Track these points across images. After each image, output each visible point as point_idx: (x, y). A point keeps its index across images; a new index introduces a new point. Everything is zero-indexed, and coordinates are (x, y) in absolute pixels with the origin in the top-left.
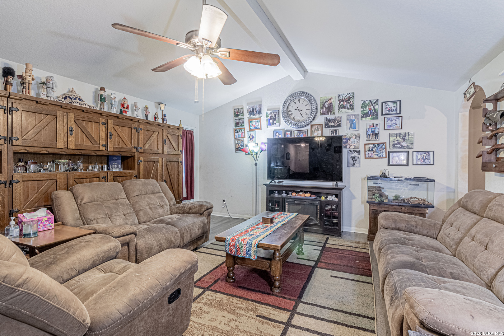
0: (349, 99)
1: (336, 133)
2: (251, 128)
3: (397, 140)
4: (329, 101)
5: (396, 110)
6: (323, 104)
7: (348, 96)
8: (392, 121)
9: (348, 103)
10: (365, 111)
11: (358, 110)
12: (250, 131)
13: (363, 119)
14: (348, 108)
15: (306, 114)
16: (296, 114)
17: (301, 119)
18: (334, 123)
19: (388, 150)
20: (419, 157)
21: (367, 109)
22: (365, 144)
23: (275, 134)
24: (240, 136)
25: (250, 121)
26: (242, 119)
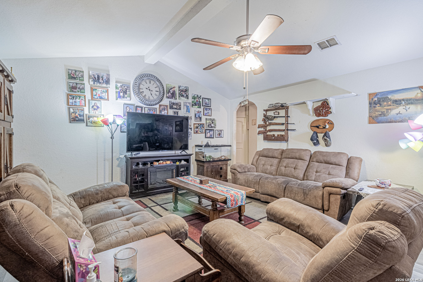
0: (186, 91)
1: (177, 114)
2: (95, 97)
3: (210, 123)
4: (173, 88)
5: (209, 104)
6: (169, 90)
7: (185, 88)
8: (207, 110)
9: (185, 93)
10: (195, 102)
11: (190, 100)
12: (92, 100)
13: (194, 106)
14: (185, 97)
15: (156, 95)
16: (147, 93)
17: (151, 98)
18: (177, 106)
19: (205, 128)
20: (218, 133)
21: (196, 100)
22: (194, 124)
23: (125, 108)
24: (78, 104)
25: (92, 90)
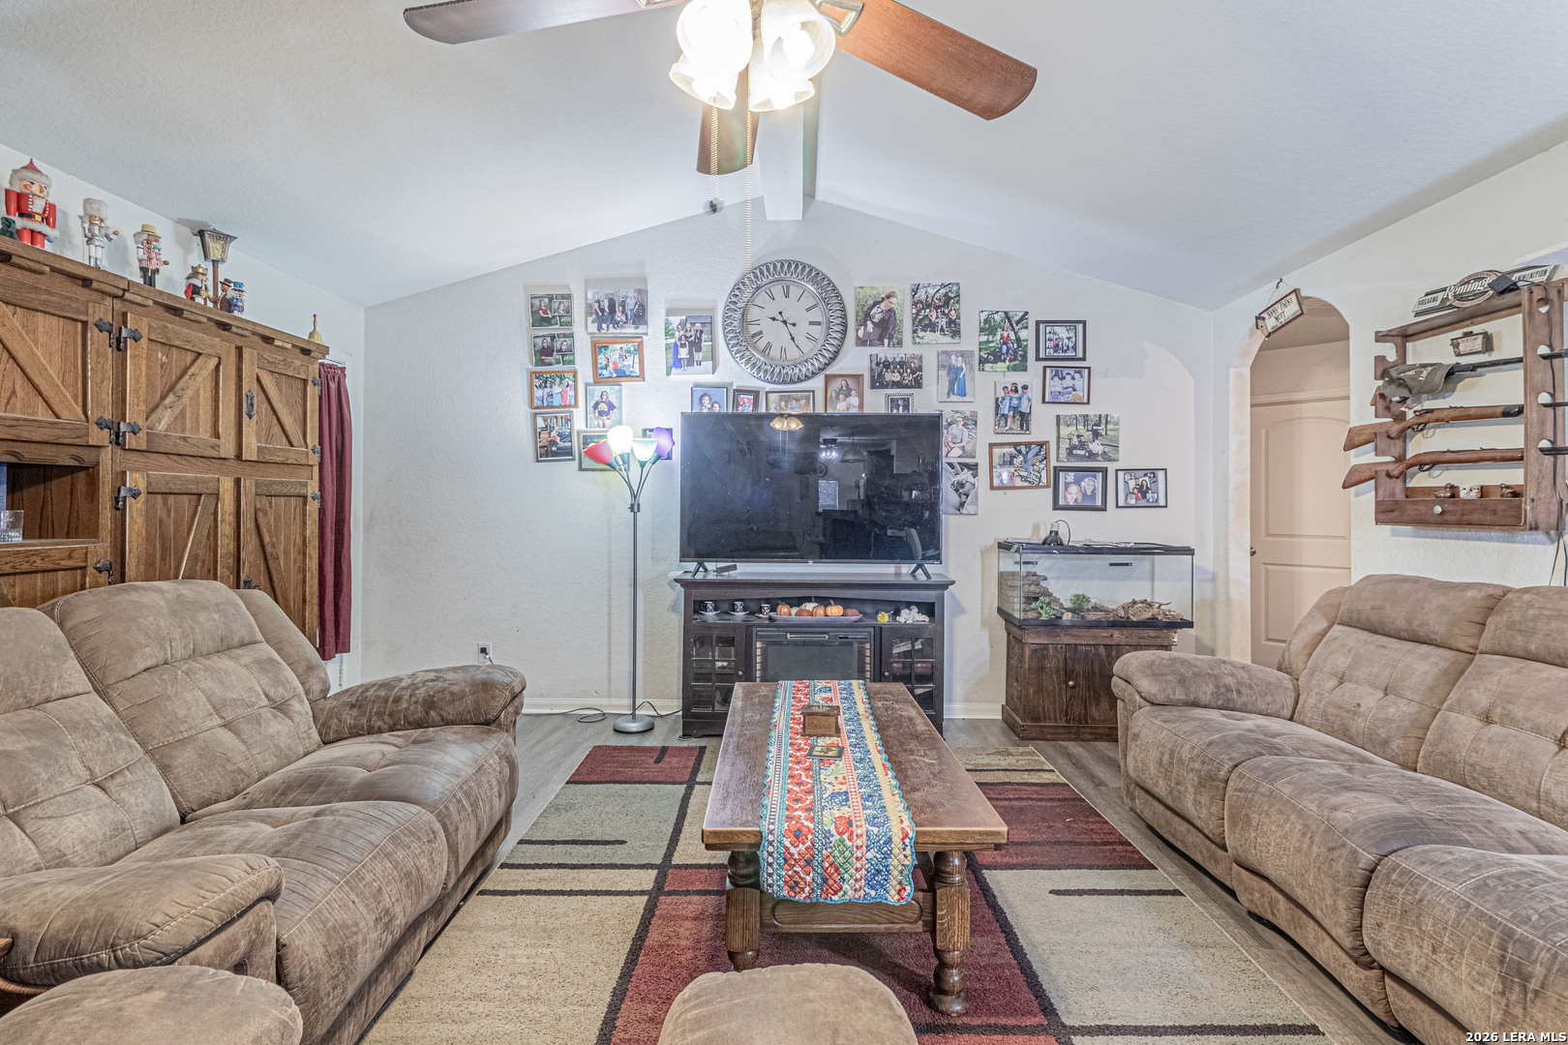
0: (946, 304)
1: (906, 407)
2: (604, 372)
3: (1079, 436)
4: (886, 301)
5: (1075, 348)
6: (865, 309)
7: (943, 291)
8: (1063, 378)
9: (943, 313)
10: (992, 345)
11: (971, 339)
12: (596, 383)
13: (988, 366)
14: (942, 330)
15: (810, 338)
16: (774, 335)
17: (793, 354)
18: (901, 375)
19: (1053, 463)
20: (1132, 484)
21: (998, 337)
22: (992, 446)
23: (696, 401)
25: (598, 347)
26: (565, 336)
